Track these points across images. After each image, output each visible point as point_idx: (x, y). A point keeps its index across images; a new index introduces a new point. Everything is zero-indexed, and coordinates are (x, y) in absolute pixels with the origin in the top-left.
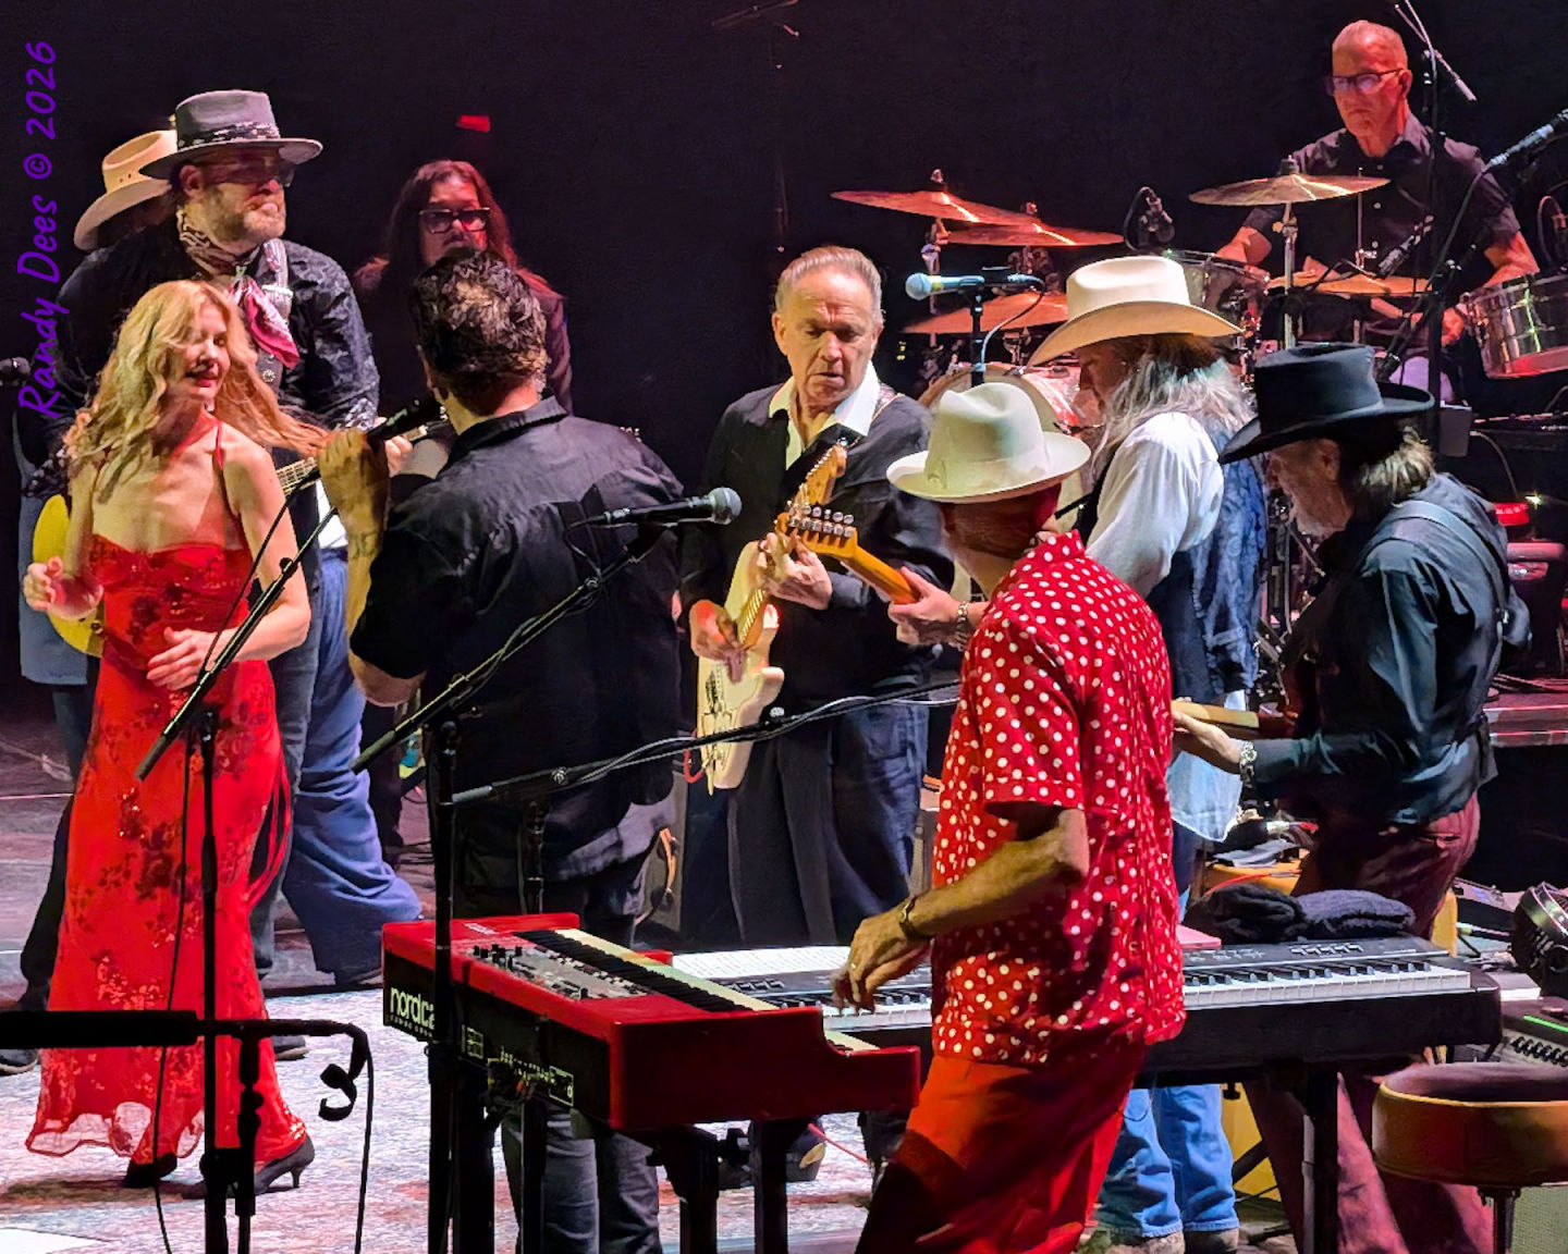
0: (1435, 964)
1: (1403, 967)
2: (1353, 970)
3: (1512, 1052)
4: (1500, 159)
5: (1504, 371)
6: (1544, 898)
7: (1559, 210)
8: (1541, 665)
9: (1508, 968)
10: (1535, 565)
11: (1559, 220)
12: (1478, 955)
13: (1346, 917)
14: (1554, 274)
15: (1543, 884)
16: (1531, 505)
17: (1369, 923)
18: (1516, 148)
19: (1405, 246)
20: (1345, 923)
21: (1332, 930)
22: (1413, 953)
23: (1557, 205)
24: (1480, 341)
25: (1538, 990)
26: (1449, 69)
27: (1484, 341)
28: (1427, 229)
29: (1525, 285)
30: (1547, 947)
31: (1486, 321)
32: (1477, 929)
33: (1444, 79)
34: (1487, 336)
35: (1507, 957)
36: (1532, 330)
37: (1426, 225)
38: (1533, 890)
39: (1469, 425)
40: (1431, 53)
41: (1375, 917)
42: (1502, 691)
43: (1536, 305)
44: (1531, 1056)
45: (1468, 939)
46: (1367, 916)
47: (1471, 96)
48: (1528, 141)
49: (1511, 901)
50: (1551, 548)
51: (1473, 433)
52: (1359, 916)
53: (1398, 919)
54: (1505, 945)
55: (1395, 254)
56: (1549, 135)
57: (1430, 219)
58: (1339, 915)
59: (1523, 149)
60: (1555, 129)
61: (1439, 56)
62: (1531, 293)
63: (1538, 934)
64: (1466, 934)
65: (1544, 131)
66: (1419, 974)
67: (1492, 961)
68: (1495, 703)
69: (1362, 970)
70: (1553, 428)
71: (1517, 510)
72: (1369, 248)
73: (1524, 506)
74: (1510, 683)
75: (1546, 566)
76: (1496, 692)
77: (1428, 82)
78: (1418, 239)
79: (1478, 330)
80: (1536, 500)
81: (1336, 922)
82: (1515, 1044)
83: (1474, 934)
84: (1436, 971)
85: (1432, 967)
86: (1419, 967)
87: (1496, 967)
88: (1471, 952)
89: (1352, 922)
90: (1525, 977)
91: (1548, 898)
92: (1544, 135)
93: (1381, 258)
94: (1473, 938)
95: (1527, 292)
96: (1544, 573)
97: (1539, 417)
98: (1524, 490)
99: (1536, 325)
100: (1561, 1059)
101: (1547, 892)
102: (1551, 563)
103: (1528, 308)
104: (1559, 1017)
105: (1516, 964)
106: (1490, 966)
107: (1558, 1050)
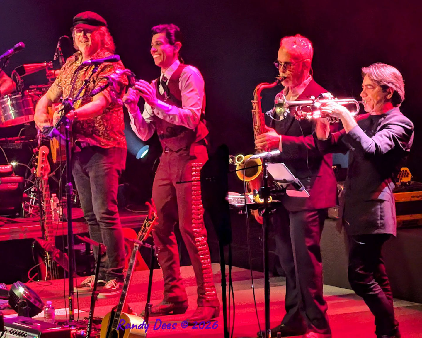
3: (8, 334)
5: (3, 125)
6: (18, 286)
7: (18, 75)
8: (17, 214)
10: (15, 184)
11: (18, 78)
14: (17, 94)
15: (18, 282)
16: (12, 166)
23: (17, 73)
25: (17, 314)
29: (9, 98)
30: (20, 301)
35: (8, 305)
36: (11, 112)
38: (15, 283)
42: (6, 223)
43: (12, 104)
44: (15, 335)
48: (6, 54)
49: (9, 287)
50: (19, 178)
54: (7, 301)
56: (12, 52)
59: (5, 56)
60: (14, 50)
62: (10, 100)
63: (17, 297)
65: (10, 51)
67: (3, 306)
68: (3, 227)
70: (19, 142)
71: (8, 167)
73: (10, 166)
74: (8, 220)
75: (18, 184)
76: (3, 223)
80: (14, 164)
82: (10, 331)
87: (5, 308)
90: (13, 310)
95: (9, 100)
96: (17, 186)
97: (15, 138)
98: (10, 161)
99: (12, 110)
100: (24, 335)
101: (19, 284)
102: (19, 183)
103: (10, 105)
104: (23, 322)
105: (10, 307)
106: (3, 308)
107: (23, 333)
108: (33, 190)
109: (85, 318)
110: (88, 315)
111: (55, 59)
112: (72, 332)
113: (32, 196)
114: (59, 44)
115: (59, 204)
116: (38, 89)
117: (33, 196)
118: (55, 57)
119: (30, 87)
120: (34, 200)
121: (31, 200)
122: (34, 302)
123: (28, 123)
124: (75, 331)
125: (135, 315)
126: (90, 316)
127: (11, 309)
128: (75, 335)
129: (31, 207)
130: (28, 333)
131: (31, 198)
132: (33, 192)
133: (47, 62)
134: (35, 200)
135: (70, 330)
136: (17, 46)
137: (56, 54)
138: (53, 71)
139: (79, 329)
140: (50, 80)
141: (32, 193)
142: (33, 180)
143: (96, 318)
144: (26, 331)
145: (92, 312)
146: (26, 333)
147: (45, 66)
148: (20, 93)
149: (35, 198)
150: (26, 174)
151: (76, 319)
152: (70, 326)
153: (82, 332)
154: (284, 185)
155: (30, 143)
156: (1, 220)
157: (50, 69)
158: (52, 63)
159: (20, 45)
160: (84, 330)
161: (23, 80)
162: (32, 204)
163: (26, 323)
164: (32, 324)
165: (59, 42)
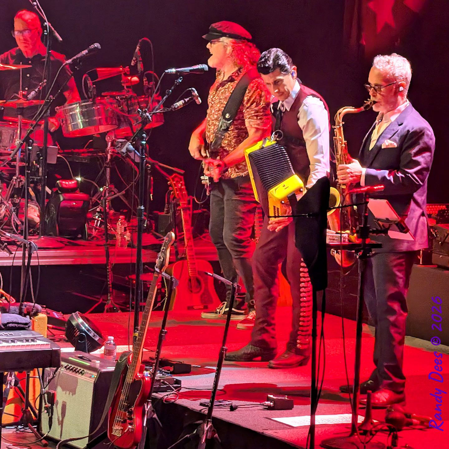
0: (39, 340)
1: (27, 341)
2: (10, 341)
3: (64, 370)
4: (69, 61)
5: (70, 134)
6: (77, 317)
8: (80, 236)
9: (63, 340)
10: (79, 202)
11: (89, 83)
12: (54, 336)
13: (8, 323)
14: (88, 101)
15: (77, 312)
16: (77, 181)
17: (16, 325)
18: (75, 57)
19: (37, 90)
20: (8, 325)
21: (3, 327)
22: (31, 336)
23: (89, 78)
24: (62, 124)
25: (74, 348)
26: (53, 29)
27: (63, 124)
28: (45, 84)
29: (78, 105)
30: (78, 334)
31: (64, 117)
32: (54, 327)
33: (51, 32)
35: (64, 337)
37: (43, 83)
38: (73, 314)
39: (57, 153)
40: (47, 24)
41: (18, 323)
42: (66, 245)
43: (81, 112)
44: (71, 371)
45: (51, 330)
46: (15, 323)
47: (61, 39)
48: (79, 55)
49: (66, 317)
50: (84, 196)
51: (59, 156)
52: (13, 323)
53: (26, 324)
54: (64, 333)
55: (33, 93)
56: (86, 54)
57: (45, 81)
58: (6, 322)
59: (77, 58)
60: (88, 51)
61: (50, 25)
62: (80, 108)
63: (75, 329)
64: (50, 328)
65: (85, 52)
66: (33, 343)
67: (59, 338)
69: (13, 341)
70: (86, 154)
71: (73, 182)
72: (23, 90)
73: (75, 181)
74: (69, 242)
75: (82, 201)
76: (64, 245)
77: (46, 34)
78: (41, 87)
80: (79, 179)
81: (5, 325)
82: (66, 367)
83: (53, 328)
84: (39, 342)
85: (37, 341)
86: (33, 340)
89: (10, 325)
90: (70, 343)
92: (84, 54)
93: (29, 94)
94: (54, 330)
95: (78, 107)
96: (82, 204)
97: (81, 151)
98: (76, 175)
99: (81, 119)
100: (81, 373)
101: (78, 315)
102: (84, 201)
103: (78, 113)
104: (81, 358)
105: (67, 339)
106: (58, 340)
107: (80, 370)
108: (99, 210)
109: (150, 357)
110: (153, 355)
111: (132, 64)
113: (97, 217)
114: (138, 48)
115: (127, 228)
116: (111, 97)
117: (99, 217)
118: (133, 62)
119: (103, 94)
120: (99, 221)
121: (96, 221)
122: (94, 336)
123: (97, 134)
126: (156, 356)
127: (67, 341)
129: (96, 229)
130: (85, 371)
131: (96, 219)
132: (98, 212)
133: (124, 67)
134: (101, 221)
136: (92, 47)
137: (134, 58)
138: (129, 78)
140: (125, 87)
141: (97, 214)
142: (100, 199)
143: (161, 359)
144: (84, 368)
145: (158, 353)
146: (83, 371)
147: (121, 72)
148: (91, 100)
149: (100, 219)
150: (92, 192)
154: (387, 225)
155: (98, 157)
156: (61, 242)
157: (126, 75)
158: (129, 68)
159: (96, 46)
160: (148, 372)
161: (95, 86)
162: (97, 225)
163: (84, 359)
164: (90, 361)
165: (139, 45)
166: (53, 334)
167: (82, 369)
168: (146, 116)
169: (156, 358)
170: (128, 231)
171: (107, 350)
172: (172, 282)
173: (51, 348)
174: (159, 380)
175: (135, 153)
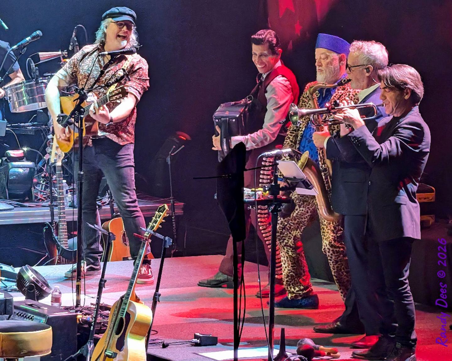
3: (17, 316)
4: (15, 47)
5: (16, 110)
6: (27, 270)
7: (33, 62)
8: (27, 199)
9: (15, 290)
10: (25, 169)
11: (32, 65)
12: (7, 287)
14: (31, 81)
15: (27, 265)
16: (24, 151)
18: (20, 43)
23: (32, 61)
24: (9, 101)
25: (25, 297)
27: (10, 102)
29: (23, 85)
30: (28, 284)
31: (11, 95)
32: (7, 279)
34: (11, 100)
35: (16, 287)
36: (25, 98)
38: (23, 267)
39: (6, 127)
42: (15, 207)
43: (26, 91)
45: (4, 282)
47: (7, 28)
48: (23, 42)
49: (17, 270)
50: (30, 164)
51: (7, 129)
54: (15, 284)
56: (30, 40)
59: (22, 44)
60: (31, 38)
62: (24, 87)
63: (25, 280)
64: (3, 280)
65: (28, 39)
67: (11, 288)
68: (13, 210)
70: (31, 127)
71: (20, 152)
73: (22, 151)
74: (18, 204)
76: (13, 207)
79: (8, 98)
80: (25, 149)
82: (17, 314)
83: (5, 280)
87: (12, 290)
88: (5, 286)
90: (21, 293)
91: (28, 270)
94: (6, 282)
96: (28, 171)
97: (27, 124)
98: (22, 146)
100: (31, 318)
101: (28, 267)
102: (30, 168)
103: (24, 92)
104: (31, 305)
105: (18, 289)
106: (10, 290)
107: (30, 316)
108: (43, 176)
109: (91, 303)
110: (94, 301)
111: (70, 49)
112: (79, 317)
113: (42, 181)
114: (74, 34)
115: (69, 191)
117: (43, 182)
118: (70, 47)
119: (44, 74)
120: (44, 185)
122: (42, 286)
123: (41, 109)
124: (81, 316)
125: (143, 304)
126: (97, 302)
127: (18, 291)
128: (81, 320)
129: (41, 192)
130: (35, 317)
131: (41, 184)
132: (43, 177)
133: (62, 51)
135: (76, 315)
136: (34, 34)
137: (71, 44)
139: (85, 315)
141: (42, 179)
142: (44, 166)
143: (101, 304)
144: (33, 314)
145: (99, 298)
146: (33, 317)
147: (60, 55)
148: (34, 80)
149: (45, 183)
150: (37, 160)
151: (82, 304)
152: (76, 312)
153: (88, 318)
154: (294, 183)
155: (42, 129)
156: (11, 204)
157: (64, 57)
158: (67, 52)
159: (38, 33)
160: (90, 316)
161: (37, 68)
162: (42, 189)
163: (33, 306)
164: (39, 308)
165: (74, 31)
166: (6, 285)
167: (32, 315)
168: (83, 93)
169: (97, 303)
170: (69, 193)
171: (53, 298)
172: (110, 237)
173: (5, 297)
174: (100, 323)
175: (75, 125)
